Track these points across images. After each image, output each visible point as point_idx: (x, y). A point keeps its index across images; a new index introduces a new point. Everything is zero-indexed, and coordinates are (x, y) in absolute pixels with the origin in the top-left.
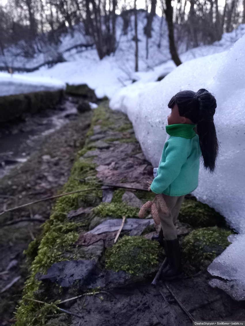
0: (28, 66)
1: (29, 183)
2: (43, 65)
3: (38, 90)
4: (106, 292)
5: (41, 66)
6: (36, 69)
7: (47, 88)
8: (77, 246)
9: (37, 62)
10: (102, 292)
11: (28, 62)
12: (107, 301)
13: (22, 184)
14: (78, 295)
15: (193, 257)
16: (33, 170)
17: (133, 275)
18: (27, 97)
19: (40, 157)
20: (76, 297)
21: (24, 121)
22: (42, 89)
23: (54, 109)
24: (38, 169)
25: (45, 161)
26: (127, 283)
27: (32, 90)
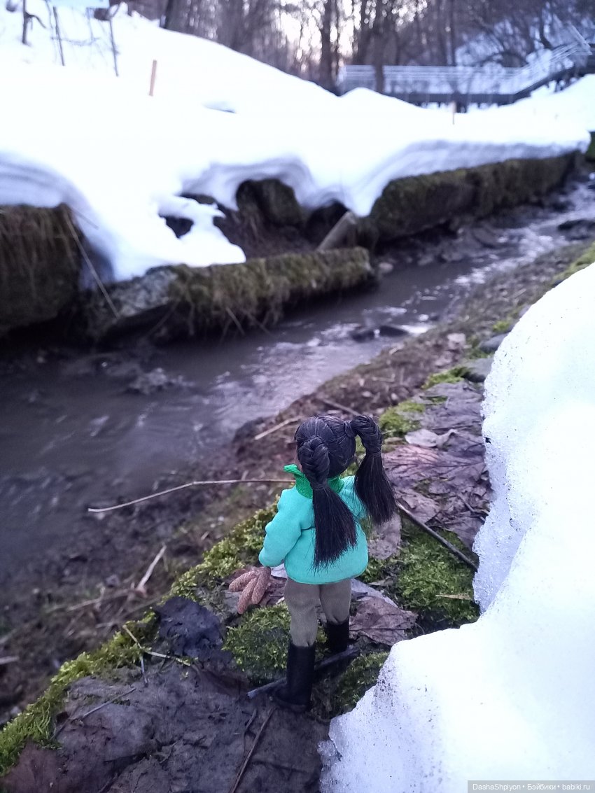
0: (505, 89)
1: (396, 392)
2: (545, 82)
3: (504, 157)
4: (197, 670)
5: (537, 86)
6: (524, 94)
7: (532, 148)
8: (223, 584)
9: (530, 77)
10: (194, 666)
11: (507, 77)
12: (192, 682)
13: (382, 390)
14: (168, 654)
15: (344, 691)
16: (417, 364)
17: (239, 667)
18: (473, 177)
19: (444, 336)
20: (165, 656)
21: (453, 235)
22: (518, 154)
23: (540, 205)
24: (428, 362)
25: (452, 346)
26: (224, 673)
27: (490, 157)
